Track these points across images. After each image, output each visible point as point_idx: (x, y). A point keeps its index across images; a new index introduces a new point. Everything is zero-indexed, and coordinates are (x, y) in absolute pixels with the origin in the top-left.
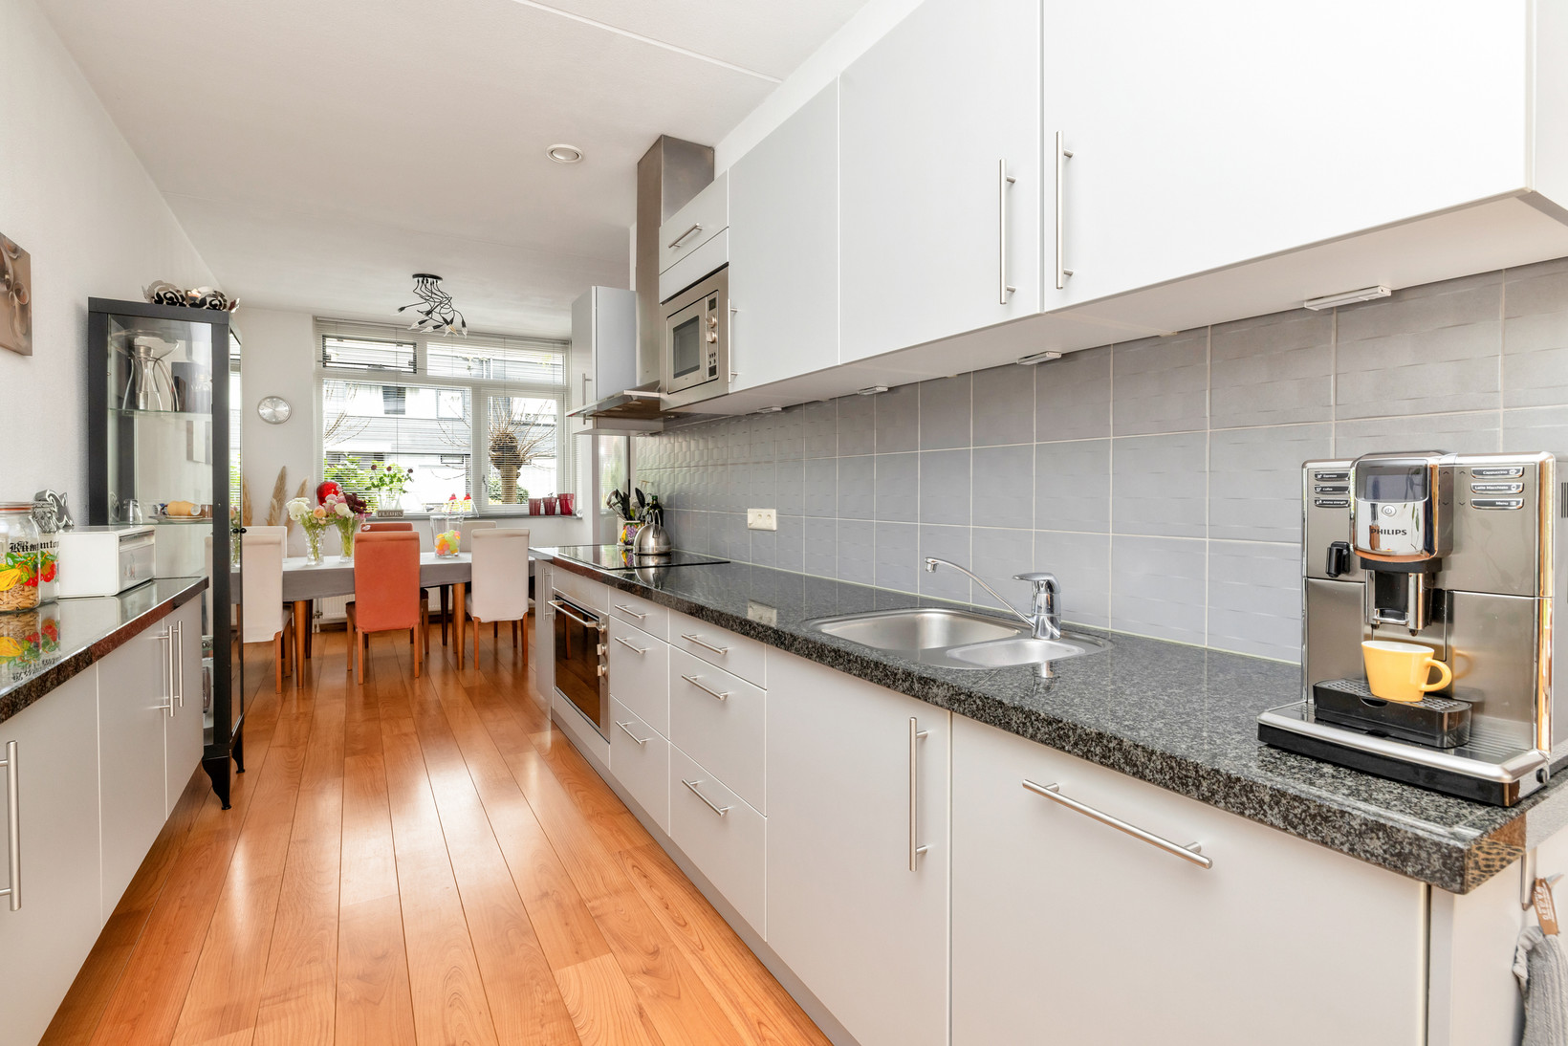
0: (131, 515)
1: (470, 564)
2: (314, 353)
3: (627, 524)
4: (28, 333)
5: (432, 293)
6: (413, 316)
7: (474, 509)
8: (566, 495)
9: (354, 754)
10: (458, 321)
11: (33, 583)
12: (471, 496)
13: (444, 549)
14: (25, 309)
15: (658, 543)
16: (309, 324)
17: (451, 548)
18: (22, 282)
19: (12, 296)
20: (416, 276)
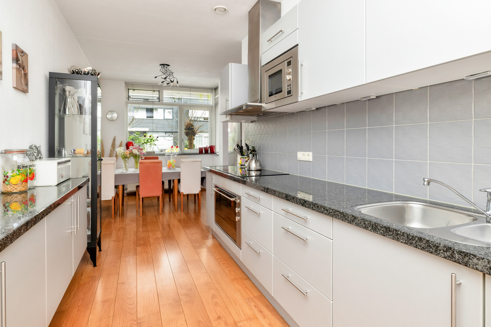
0: (63, 153)
1: (180, 172)
2: (125, 95)
3: (242, 158)
4: (27, 84)
5: (166, 71)
6: (159, 80)
7: (179, 151)
8: (212, 146)
9: (140, 245)
10: (175, 82)
11: (26, 181)
13: (170, 166)
14: (26, 75)
16: (124, 84)
17: (173, 166)
18: (25, 64)
19: (21, 70)
20: (161, 65)
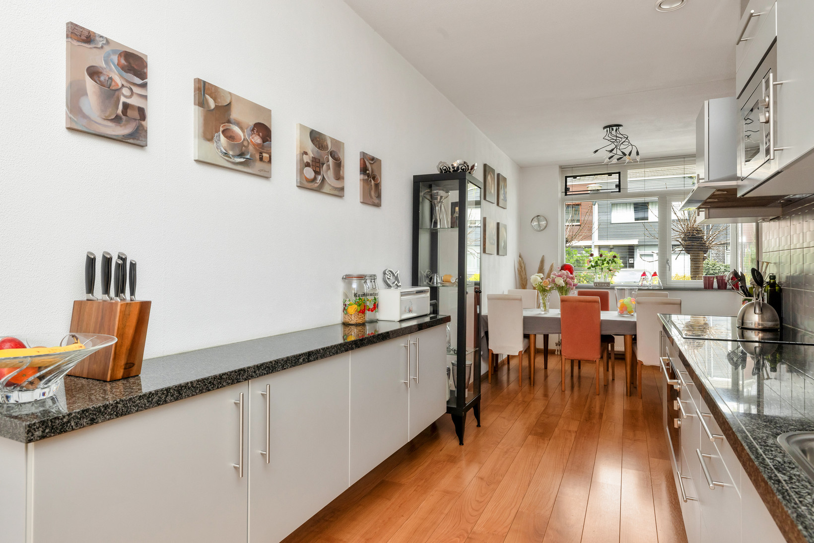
0: (435, 281)
1: (636, 322)
2: (560, 188)
3: (746, 300)
4: (379, 196)
5: (617, 137)
6: (604, 155)
7: (659, 283)
10: (634, 153)
11: (363, 312)
12: (657, 274)
13: (624, 310)
14: (378, 186)
15: (763, 319)
16: (557, 170)
17: (628, 310)
18: (376, 173)
19: (370, 181)
20: (605, 128)
